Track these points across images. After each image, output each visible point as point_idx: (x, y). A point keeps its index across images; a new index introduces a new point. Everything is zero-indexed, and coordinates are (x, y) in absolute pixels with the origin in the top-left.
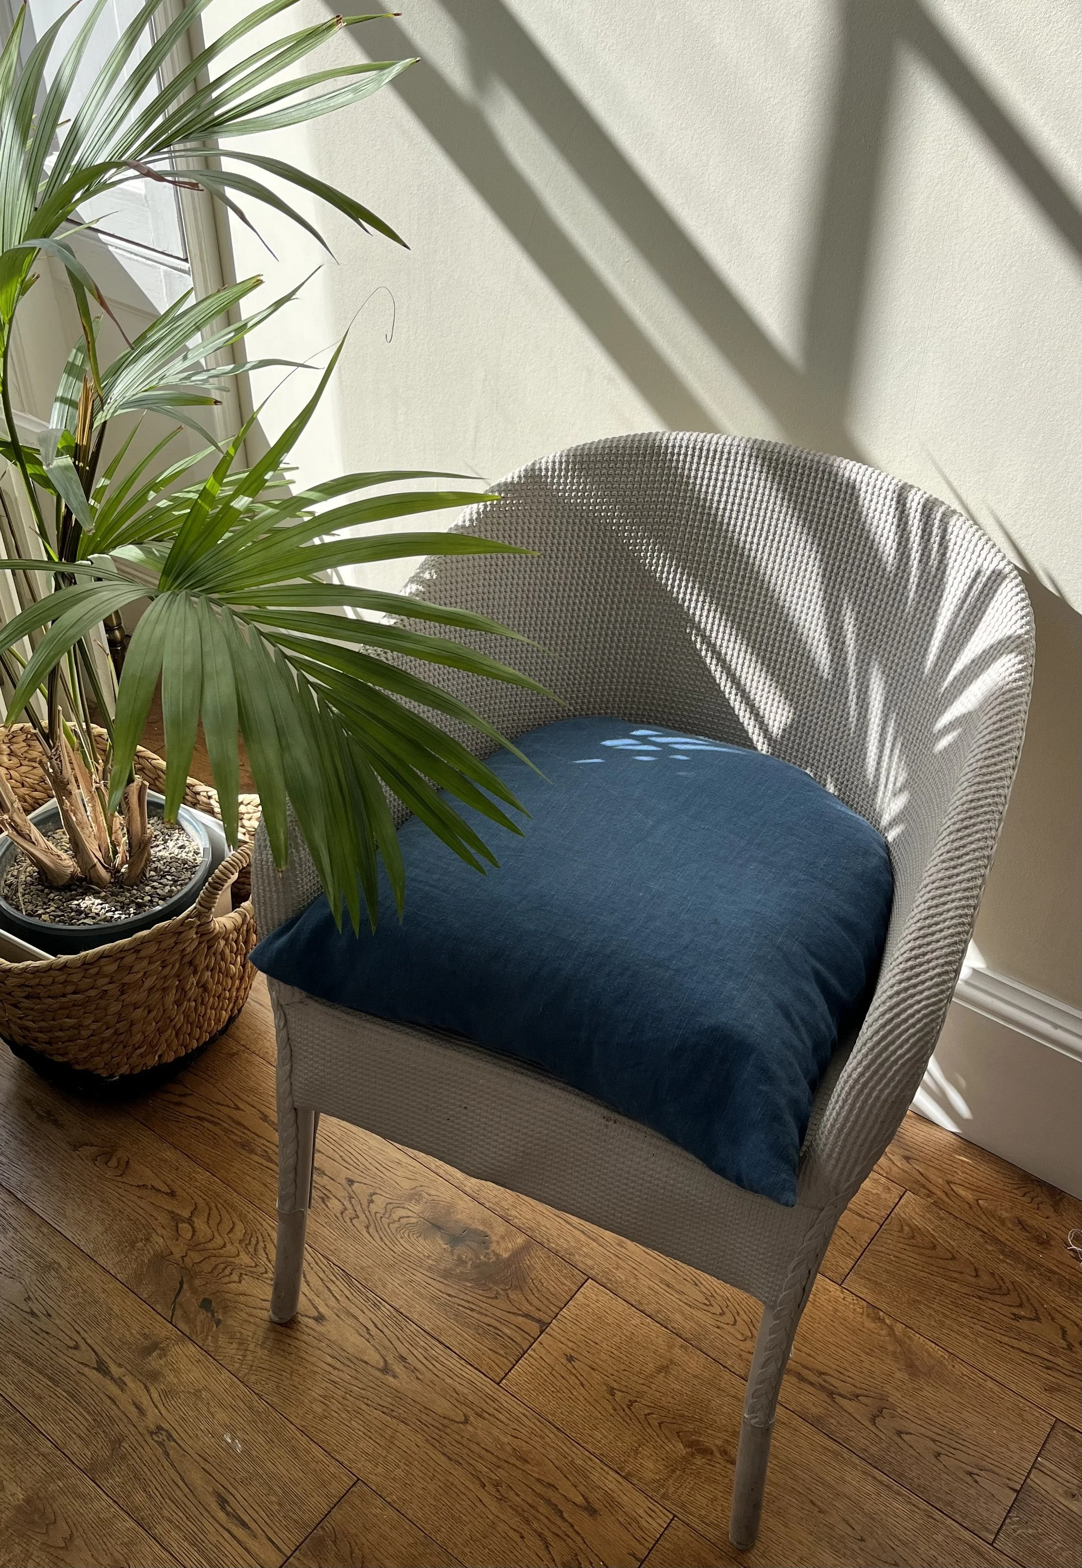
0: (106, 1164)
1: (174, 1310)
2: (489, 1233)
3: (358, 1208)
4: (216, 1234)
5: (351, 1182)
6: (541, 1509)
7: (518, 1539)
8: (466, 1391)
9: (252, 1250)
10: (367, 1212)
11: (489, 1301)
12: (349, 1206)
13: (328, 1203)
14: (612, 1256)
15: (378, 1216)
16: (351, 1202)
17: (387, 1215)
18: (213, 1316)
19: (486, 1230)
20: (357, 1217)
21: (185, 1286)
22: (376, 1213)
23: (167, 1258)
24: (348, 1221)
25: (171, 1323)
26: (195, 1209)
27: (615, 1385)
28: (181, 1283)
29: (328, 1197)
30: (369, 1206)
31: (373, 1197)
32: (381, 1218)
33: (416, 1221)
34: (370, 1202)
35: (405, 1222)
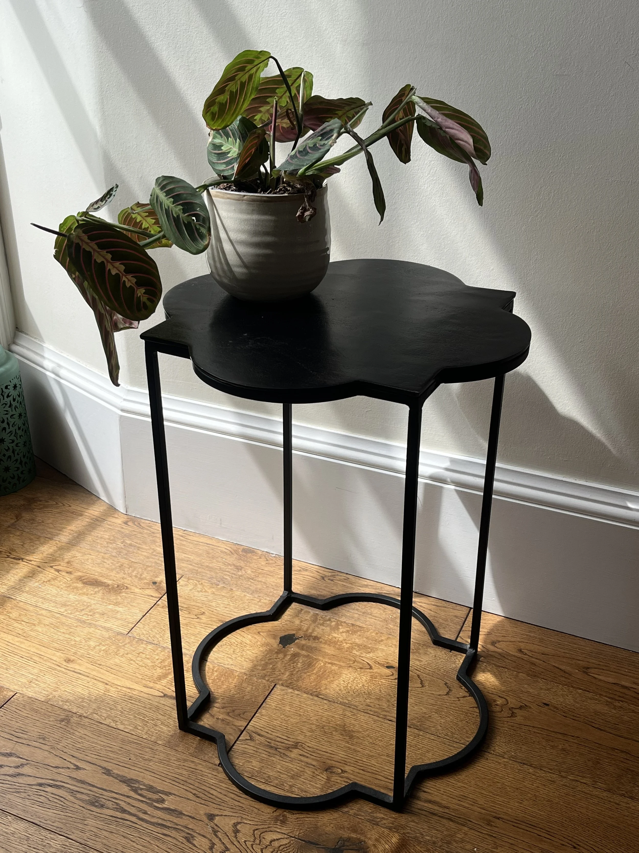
2: (363, 838)
3: (226, 841)
5: (211, 817)
10: (236, 843)
12: (216, 841)
13: (195, 842)
14: (487, 837)
15: (249, 844)
17: (257, 841)
19: (359, 836)
22: (245, 842)
29: (193, 837)
30: (236, 837)
31: (239, 827)
32: (252, 845)
33: (287, 841)
34: (236, 832)
35: (276, 844)
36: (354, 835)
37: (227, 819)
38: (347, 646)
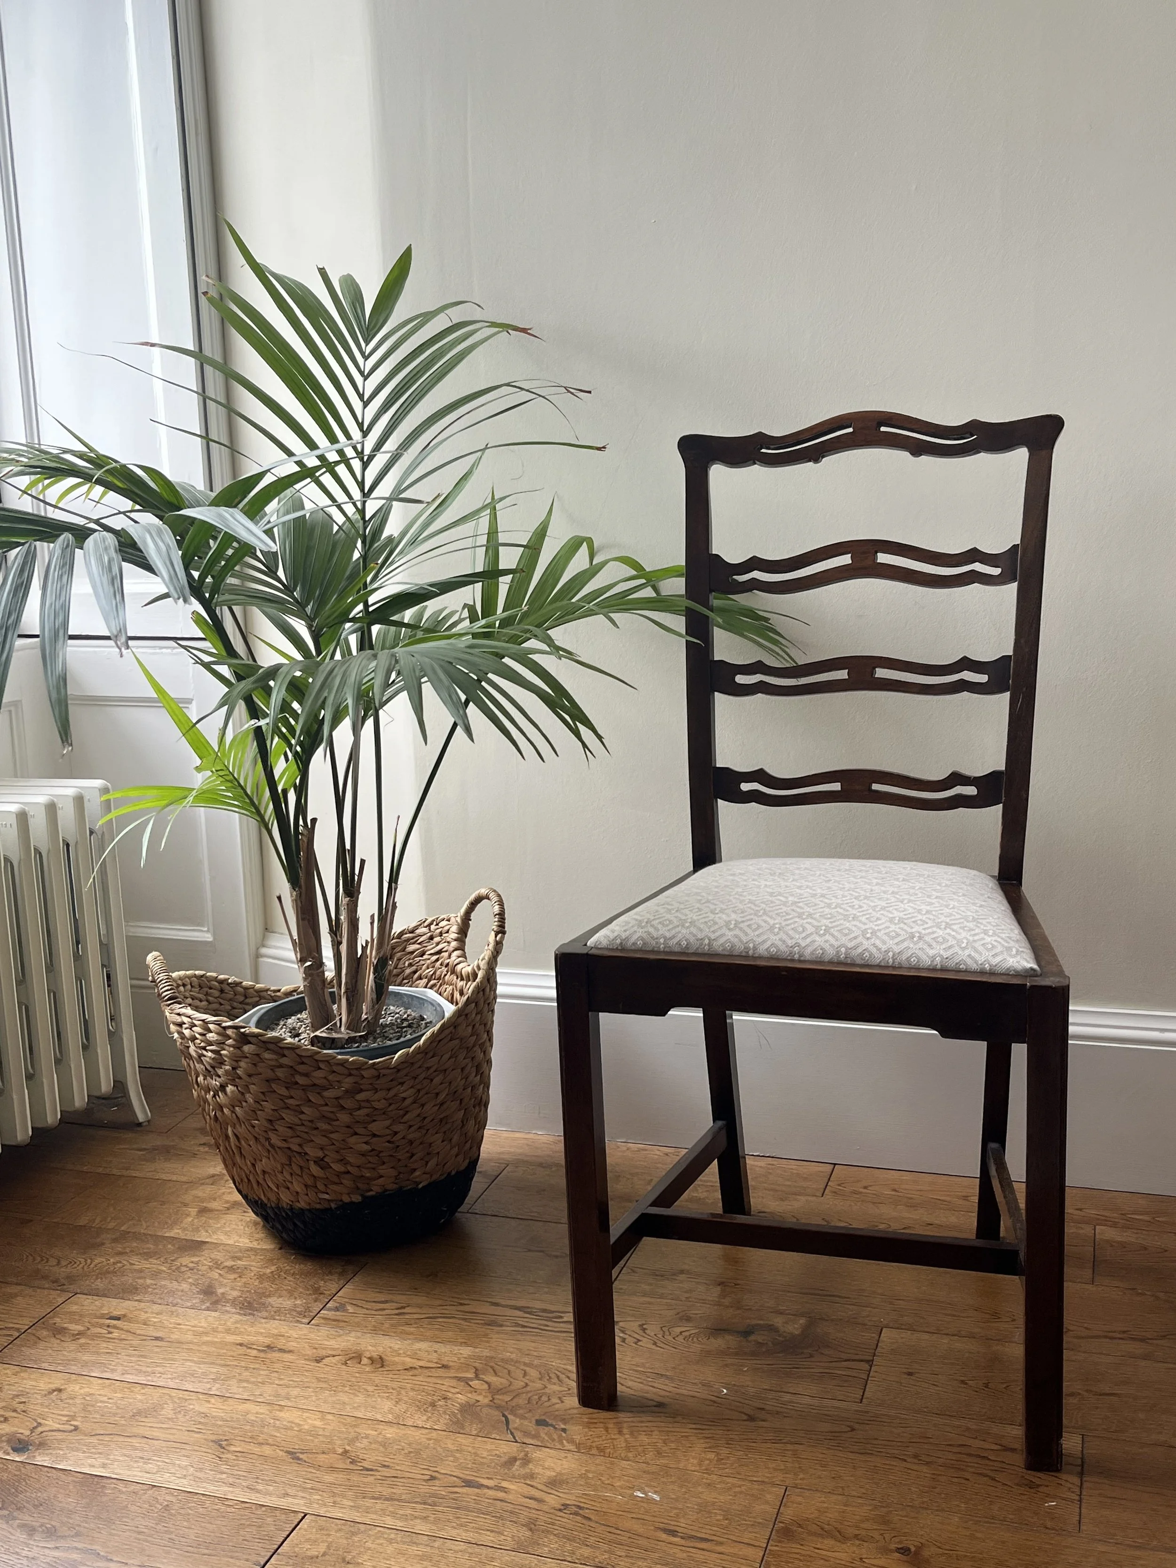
0: (360, 1363)
1: (512, 1434)
2: (771, 1323)
3: (636, 1336)
4: (512, 1380)
6: (967, 1460)
7: (964, 1481)
8: (836, 1413)
9: (555, 1380)
10: (647, 1336)
11: (807, 1360)
12: (626, 1336)
14: (890, 1312)
15: (660, 1336)
16: (626, 1334)
17: (668, 1333)
18: (556, 1428)
19: (766, 1322)
20: (639, 1340)
21: (510, 1417)
22: (655, 1335)
23: (477, 1404)
24: (634, 1345)
25: (516, 1442)
26: (477, 1370)
27: (963, 1378)
28: (504, 1415)
30: (645, 1332)
31: (644, 1326)
32: (663, 1337)
33: (697, 1331)
34: (644, 1330)
35: (687, 1334)
36: (762, 1322)
37: (632, 1324)
38: (710, 1202)
